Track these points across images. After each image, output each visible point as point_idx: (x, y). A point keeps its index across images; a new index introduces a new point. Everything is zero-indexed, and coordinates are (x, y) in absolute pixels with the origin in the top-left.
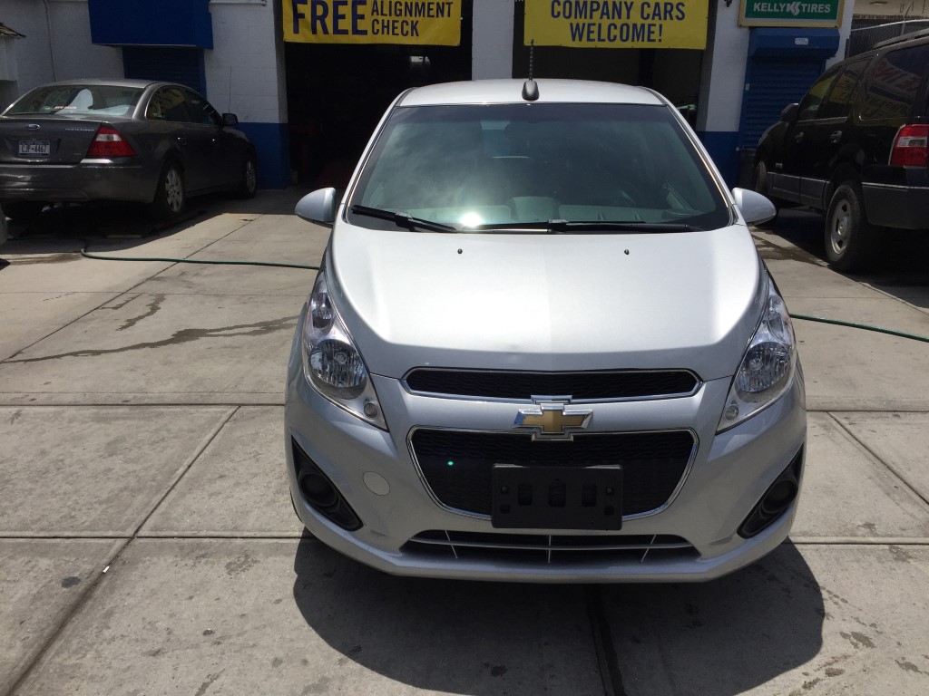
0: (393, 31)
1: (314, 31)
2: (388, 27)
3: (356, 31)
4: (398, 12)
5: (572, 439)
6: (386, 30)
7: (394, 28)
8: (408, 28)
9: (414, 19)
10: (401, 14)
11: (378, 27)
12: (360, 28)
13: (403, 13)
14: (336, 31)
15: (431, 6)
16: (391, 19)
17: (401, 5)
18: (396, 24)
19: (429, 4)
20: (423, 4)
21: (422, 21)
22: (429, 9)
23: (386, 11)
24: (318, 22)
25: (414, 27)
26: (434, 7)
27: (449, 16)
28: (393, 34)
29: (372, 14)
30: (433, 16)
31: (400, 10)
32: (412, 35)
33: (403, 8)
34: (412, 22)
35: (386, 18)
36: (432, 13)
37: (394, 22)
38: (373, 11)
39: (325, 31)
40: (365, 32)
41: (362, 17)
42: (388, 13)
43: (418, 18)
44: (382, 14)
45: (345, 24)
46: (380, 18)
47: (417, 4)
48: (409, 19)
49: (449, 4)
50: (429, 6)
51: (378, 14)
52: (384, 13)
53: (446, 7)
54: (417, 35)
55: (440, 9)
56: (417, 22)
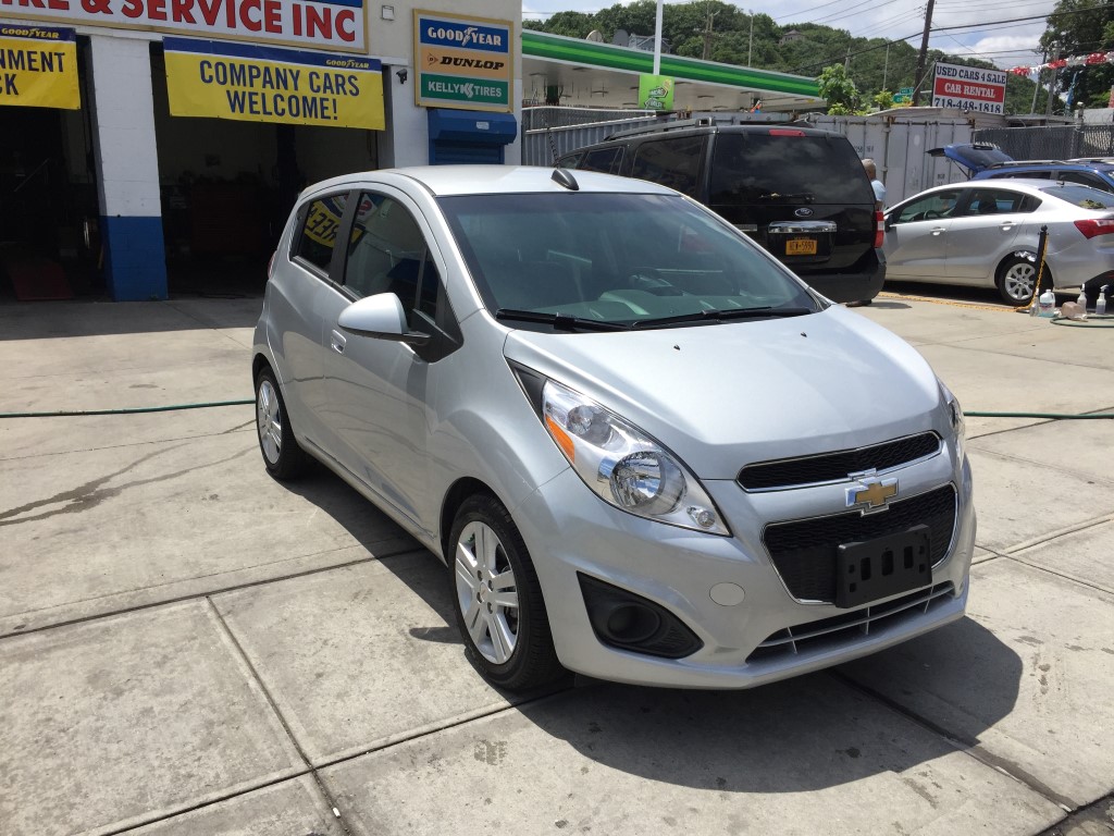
9: (9, 72)
15: (33, 56)
19: (29, 53)
20: (21, 53)
21: (22, 76)
22: (30, 60)
25: (10, 83)
26: (38, 57)
27: (61, 70)
30: (37, 70)
32: (8, 93)
34: (7, 76)
36: (34, 65)
43: (14, 71)
49: (59, 56)
50: (29, 56)
54: (16, 93)
55: (47, 62)
56: (14, 76)
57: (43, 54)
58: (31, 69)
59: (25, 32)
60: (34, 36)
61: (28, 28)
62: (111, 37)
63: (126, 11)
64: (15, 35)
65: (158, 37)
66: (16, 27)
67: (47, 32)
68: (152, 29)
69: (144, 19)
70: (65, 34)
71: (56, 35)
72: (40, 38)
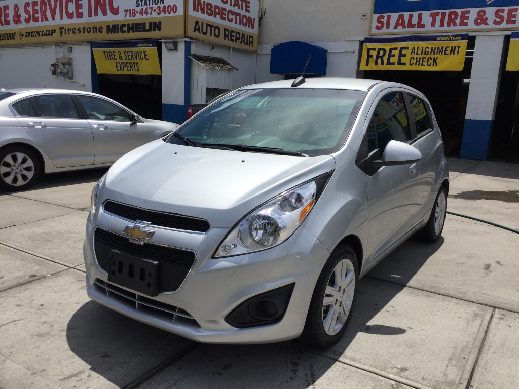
0: (422, 63)
1: (376, 64)
2: (419, 61)
3: (400, 63)
4: (426, 53)
5: (142, 244)
6: (418, 63)
7: (423, 61)
8: (431, 62)
9: (436, 56)
10: (428, 54)
11: (413, 61)
12: (402, 61)
13: (430, 53)
14: (388, 63)
15: (447, 49)
16: (421, 57)
17: (429, 49)
18: (424, 60)
19: (446, 47)
20: (443, 48)
21: (440, 57)
22: (446, 50)
23: (419, 52)
24: (379, 59)
25: (435, 61)
26: (449, 49)
27: (458, 53)
28: (422, 65)
29: (411, 54)
30: (448, 54)
31: (428, 52)
32: (433, 65)
33: (430, 50)
34: (434, 58)
35: (418, 57)
36: (447, 52)
37: (423, 58)
38: (412, 52)
39: (382, 63)
40: (404, 64)
41: (405, 56)
42: (421, 54)
43: (438, 56)
44: (417, 54)
45: (394, 60)
46: (415, 56)
47: (439, 48)
48: (432, 56)
49: (459, 47)
50: (446, 48)
51: (414, 54)
52: (418, 53)
53: (457, 48)
54: (437, 65)
55: (453, 50)
56: (437, 58)
57: (452, 47)
58: (445, 54)
59: (446, 38)
60: (450, 40)
61: (448, 36)
62: (485, 36)
63: (495, 23)
64: (442, 40)
65: (509, 33)
66: (442, 37)
67: (456, 37)
68: (507, 29)
69: (504, 25)
70: (463, 37)
71: (460, 38)
72: (452, 40)
